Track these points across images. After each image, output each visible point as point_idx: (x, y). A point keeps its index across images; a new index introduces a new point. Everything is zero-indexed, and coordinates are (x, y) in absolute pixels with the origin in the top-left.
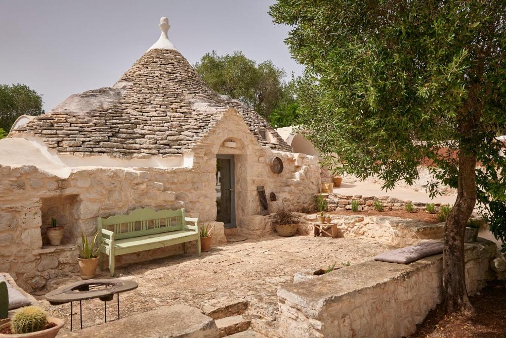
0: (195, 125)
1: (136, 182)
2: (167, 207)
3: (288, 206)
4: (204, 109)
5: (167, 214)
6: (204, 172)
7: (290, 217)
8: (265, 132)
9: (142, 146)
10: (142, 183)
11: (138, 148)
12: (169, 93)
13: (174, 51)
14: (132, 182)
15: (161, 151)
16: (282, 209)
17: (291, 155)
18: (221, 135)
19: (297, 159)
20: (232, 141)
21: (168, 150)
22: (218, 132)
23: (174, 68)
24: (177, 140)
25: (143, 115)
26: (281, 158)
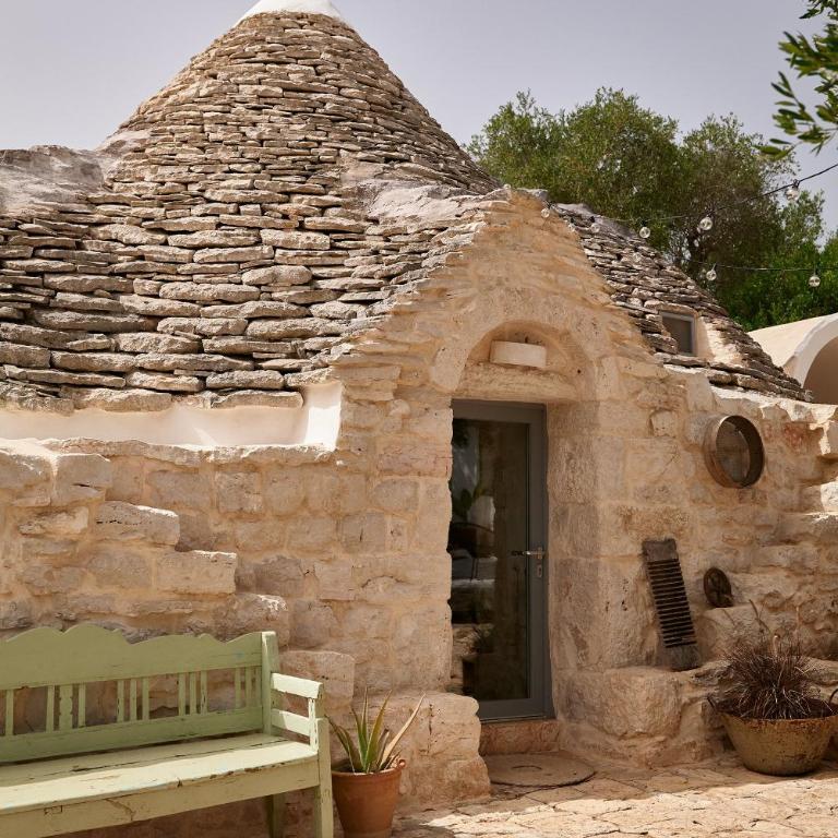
0: (370, 276)
1: (36, 500)
2: (193, 620)
3: (787, 630)
4: (409, 210)
5: (191, 655)
6: (389, 471)
7: (795, 681)
8: (688, 324)
9: (140, 360)
10: (68, 510)
11: (117, 367)
12: (282, 158)
13: (326, 19)
14: (17, 502)
15: (212, 380)
16: (757, 642)
17: (798, 408)
18: (472, 307)
19: (826, 427)
20: (526, 341)
21: (239, 376)
22: (460, 294)
23: (318, 74)
24: (288, 336)
25: (166, 243)
26: (756, 423)
